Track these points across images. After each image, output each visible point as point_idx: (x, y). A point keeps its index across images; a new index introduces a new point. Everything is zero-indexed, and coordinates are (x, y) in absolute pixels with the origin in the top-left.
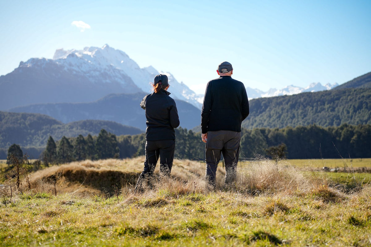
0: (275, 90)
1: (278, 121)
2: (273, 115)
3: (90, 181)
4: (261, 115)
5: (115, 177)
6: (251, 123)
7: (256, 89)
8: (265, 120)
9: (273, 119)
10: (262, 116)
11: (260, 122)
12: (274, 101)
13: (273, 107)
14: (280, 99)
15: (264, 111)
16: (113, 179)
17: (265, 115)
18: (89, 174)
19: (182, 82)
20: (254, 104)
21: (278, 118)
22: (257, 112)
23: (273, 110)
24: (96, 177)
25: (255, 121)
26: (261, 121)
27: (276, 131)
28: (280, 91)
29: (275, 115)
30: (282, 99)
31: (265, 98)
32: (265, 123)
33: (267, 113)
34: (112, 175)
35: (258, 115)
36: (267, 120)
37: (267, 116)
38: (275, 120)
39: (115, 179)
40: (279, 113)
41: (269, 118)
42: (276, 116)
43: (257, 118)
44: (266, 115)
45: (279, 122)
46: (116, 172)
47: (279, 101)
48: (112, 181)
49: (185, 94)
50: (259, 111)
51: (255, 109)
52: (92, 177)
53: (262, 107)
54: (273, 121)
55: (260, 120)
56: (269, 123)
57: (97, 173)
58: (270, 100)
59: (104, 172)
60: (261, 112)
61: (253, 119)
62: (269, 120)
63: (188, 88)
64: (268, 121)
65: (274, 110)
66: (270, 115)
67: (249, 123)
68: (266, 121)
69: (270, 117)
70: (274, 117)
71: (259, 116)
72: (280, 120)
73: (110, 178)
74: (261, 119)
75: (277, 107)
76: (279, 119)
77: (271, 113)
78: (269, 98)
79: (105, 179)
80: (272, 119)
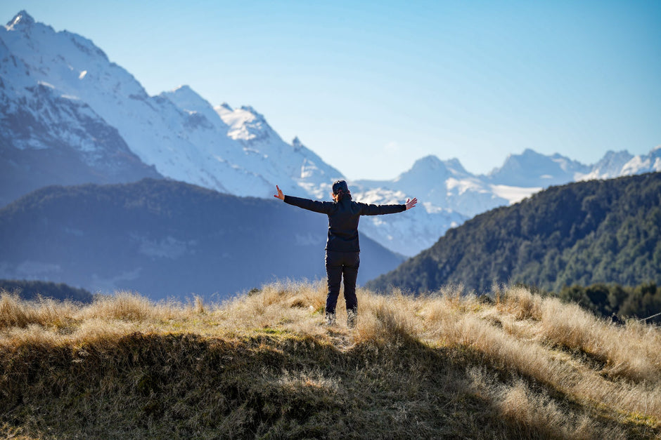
0: (626, 156)
1: (643, 263)
2: (625, 243)
3: (20, 401)
4: (581, 242)
5: (167, 369)
6: (546, 271)
7: (557, 156)
8: (596, 262)
9: (628, 255)
10: (586, 247)
11: (580, 267)
12: (629, 191)
13: (626, 212)
14: (647, 184)
15: (592, 227)
16: (154, 382)
17: (596, 242)
18: (16, 365)
19: (296, 141)
20: (554, 206)
21: (642, 251)
22: (566, 234)
23: (625, 224)
24: (54, 375)
25: (562, 265)
26: (584, 264)
27: (648, 295)
28: (643, 158)
29: (631, 242)
30: (654, 185)
31: (594, 183)
32: (599, 272)
33: (605, 237)
34: (147, 360)
35: (571, 245)
36: (605, 259)
37: (602, 245)
38: (633, 260)
39: (165, 381)
40: (646, 234)
41: (610, 252)
42: (637, 247)
43: (569, 256)
44: (599, 242)
45: (648, 266)
46: (170, 339)
47: (644, 192)
48: (146, 393)
49: (307, 180)
50: (572, 231)
51: (560, 224)
52: (32, 379)
53: (585, 214)
54: (627, 263)
55: (577, 261)
56: (613, 270)
57: (62, 356)
58: (612, 189)
59: (103, 341)
60: (580, 234)
61: (553, 258)
62: (614, 260)
63: (318, 161)
64: (608, 263)
65: (630, 226)
66: (615, 241)
67: (539, 272)
68: (602, 265)
69: (614, 248)
70: (630, 250)
71: (575, 247)
72: (650, 258)
73: (137, 376)
74: (583, 256)
75: (641, 212)
76: (647, 254)
77: (618, 235)
78: (608, 183)
79: (109, 382)
80: (621, 258)
